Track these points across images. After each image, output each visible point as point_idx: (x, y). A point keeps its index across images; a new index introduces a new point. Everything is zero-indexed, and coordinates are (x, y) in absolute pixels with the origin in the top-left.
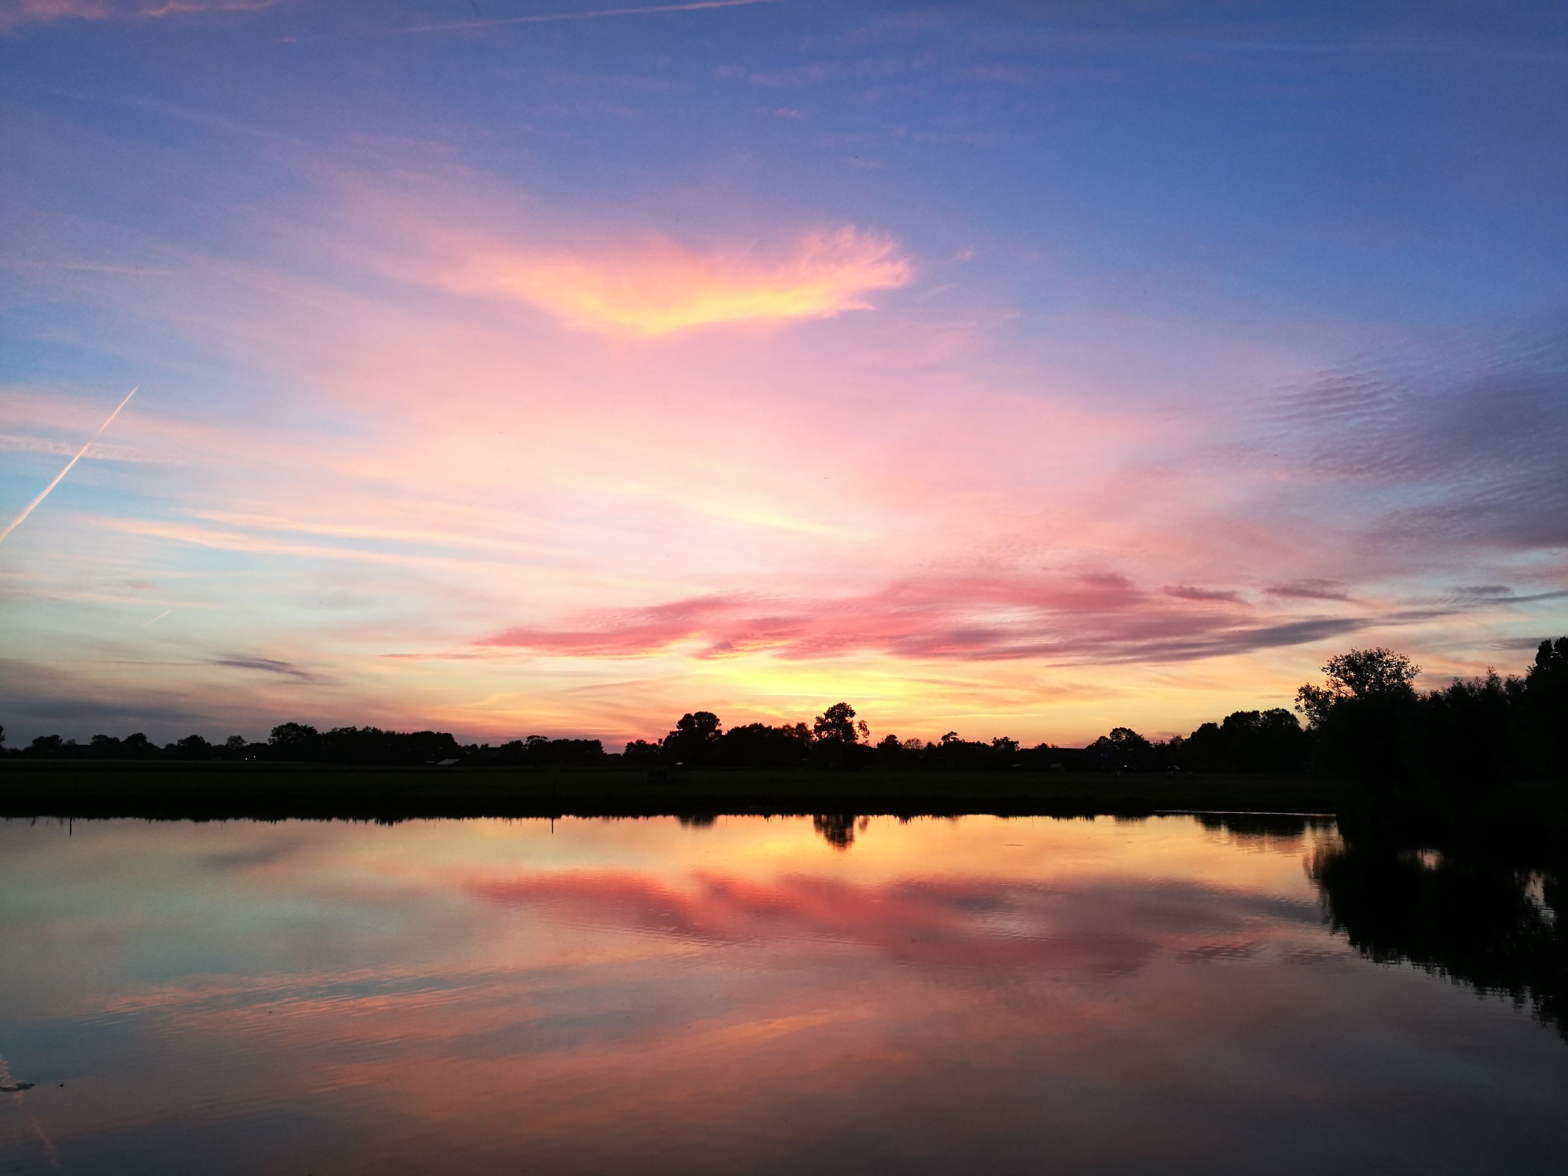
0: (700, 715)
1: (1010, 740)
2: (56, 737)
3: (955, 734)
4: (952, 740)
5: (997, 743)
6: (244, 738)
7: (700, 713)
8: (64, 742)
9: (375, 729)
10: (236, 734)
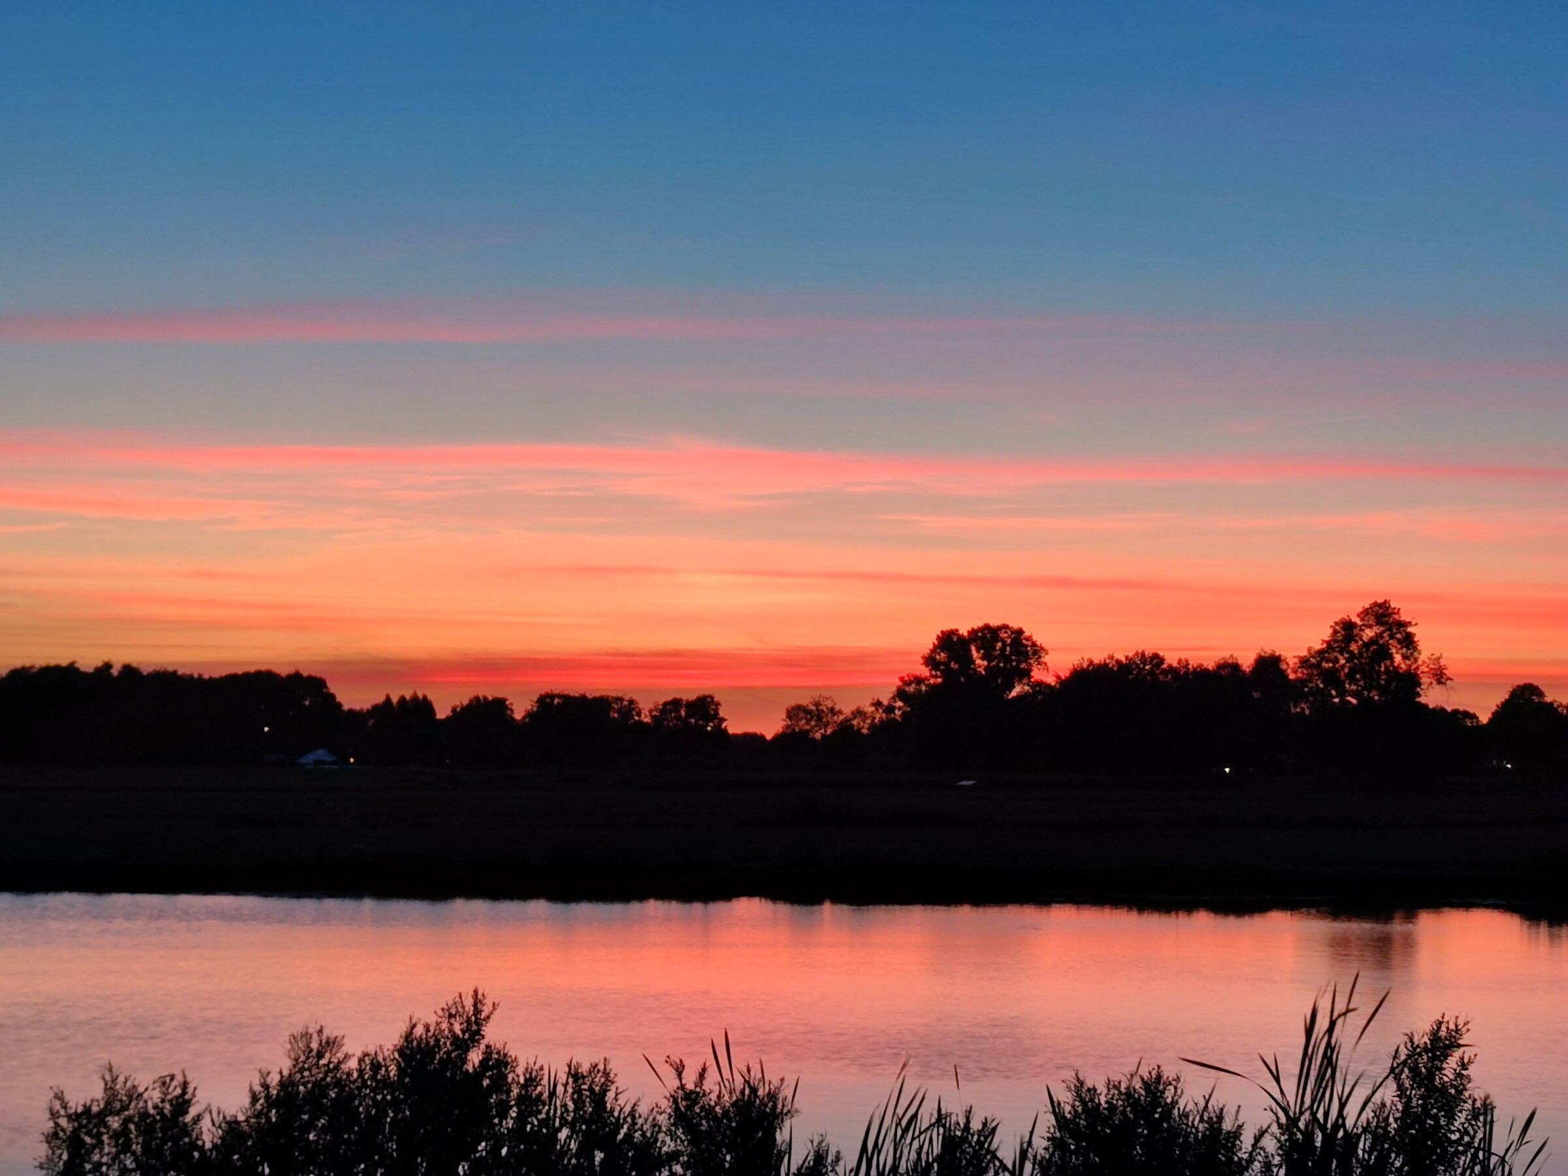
0: (987, 636)
7: (987, 627)
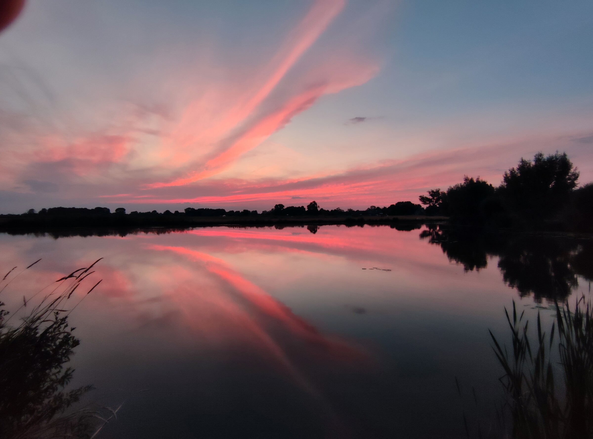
1: (352, 209)
2: (136, 211)
4: (338, 209)
5: (348, 210)
6: (179, 211)
7: (280, 204)
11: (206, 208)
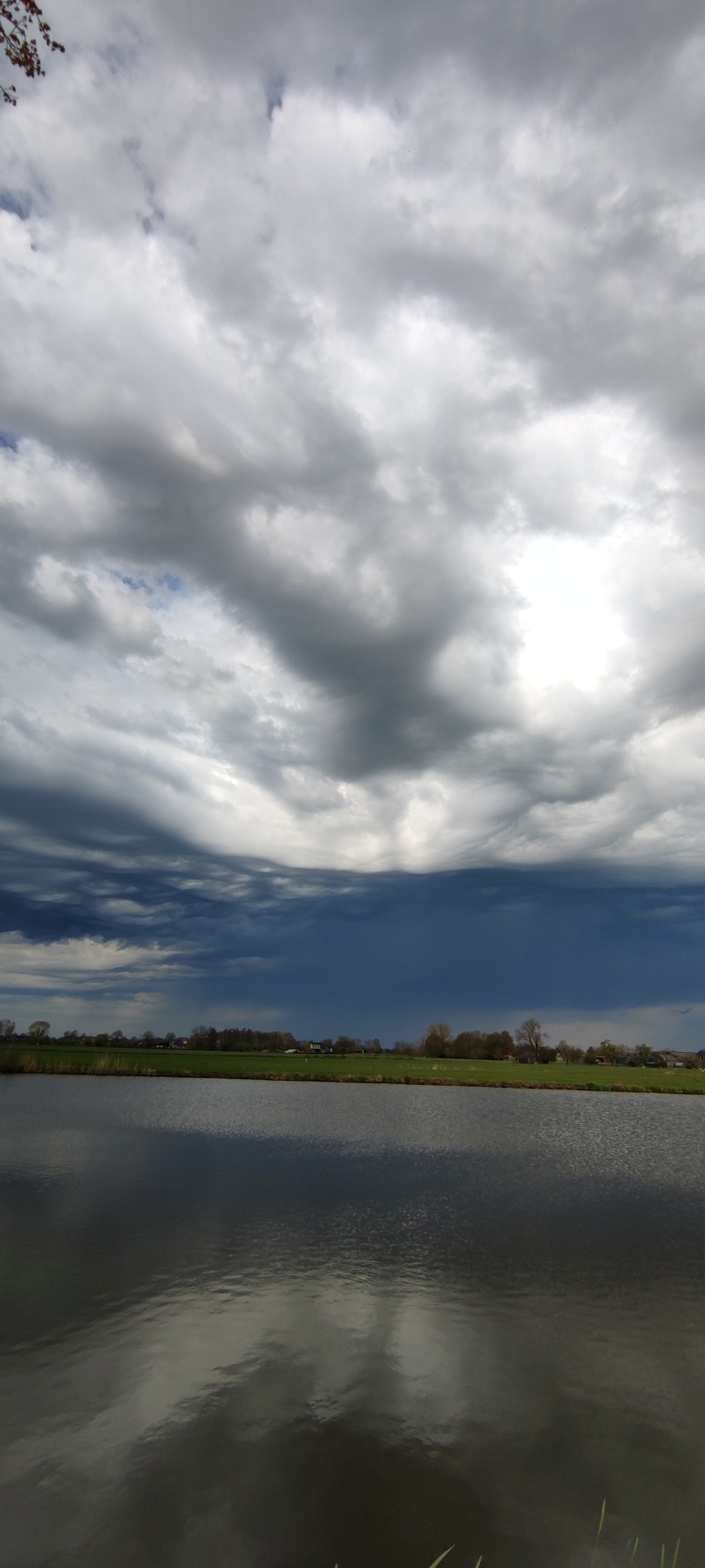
1: (647, 1046)
2: (76, 1031)
3: (609, 1041)
4: (607, 1045)
5: (639, 1048)
6: (175, 1034)
8: (80, 1035)
9: (249, 1030)
10: (171, 1032)
11: (245, 1029)
